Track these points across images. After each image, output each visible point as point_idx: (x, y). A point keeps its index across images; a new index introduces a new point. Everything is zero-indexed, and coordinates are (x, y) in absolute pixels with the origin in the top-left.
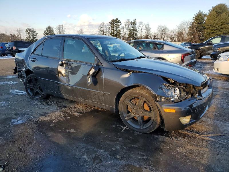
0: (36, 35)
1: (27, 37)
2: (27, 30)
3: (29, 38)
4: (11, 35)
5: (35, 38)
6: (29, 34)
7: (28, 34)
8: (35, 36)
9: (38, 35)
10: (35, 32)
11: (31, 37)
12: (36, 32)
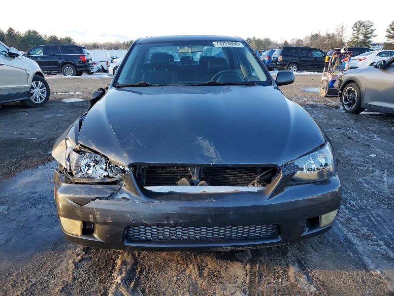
0: (371, 33)
1: (352, 36)
2: (355, 25)
3: (356, 39)
4: (328, 35)
5: (368, 38)
6: (358, 31)
7: (356, 32)
8: (368, 36)
9: (375, 33)
10: (370, 26)
11: (361, 37)
12: (372, 28)
